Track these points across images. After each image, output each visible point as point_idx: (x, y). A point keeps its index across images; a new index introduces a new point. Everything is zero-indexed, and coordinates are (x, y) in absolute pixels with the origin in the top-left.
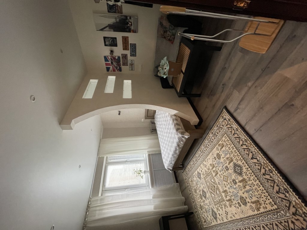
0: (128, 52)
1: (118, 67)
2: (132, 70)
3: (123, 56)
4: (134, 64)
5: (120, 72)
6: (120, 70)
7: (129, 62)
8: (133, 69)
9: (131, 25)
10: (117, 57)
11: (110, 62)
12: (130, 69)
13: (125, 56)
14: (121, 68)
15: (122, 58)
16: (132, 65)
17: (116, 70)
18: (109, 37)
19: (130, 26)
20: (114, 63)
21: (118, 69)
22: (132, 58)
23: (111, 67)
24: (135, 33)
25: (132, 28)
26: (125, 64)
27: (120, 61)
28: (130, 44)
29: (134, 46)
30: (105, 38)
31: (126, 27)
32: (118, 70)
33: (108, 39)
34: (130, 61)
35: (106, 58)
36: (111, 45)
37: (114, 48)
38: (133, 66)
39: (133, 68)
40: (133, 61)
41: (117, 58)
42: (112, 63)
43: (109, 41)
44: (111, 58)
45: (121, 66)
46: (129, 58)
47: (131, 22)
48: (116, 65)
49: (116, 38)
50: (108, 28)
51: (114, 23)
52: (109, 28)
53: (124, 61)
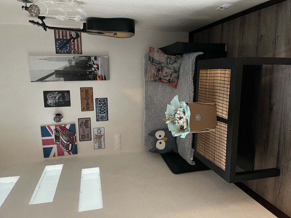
0: (92, 115)
1: (71, 145)
2: (100, 147)
3: (82, 123)
4: (104, 135)
5: (75, 156)
6: (75, 150)
7: (94, 132)
8: (103, 146)
9: (98, 68)
10: (69, 125)
11: (53, 137)
12: (96, 145)
13: (85, 123)
14: (76, 146)
15: (80, 126)
16: (99, 137)
17: (66, 153)
18: (55, 91)
19: (95, 70)
20: (61, 137)
21: (70, 149)
22: (101, 124)
23: (55, 147)
24: (105, 79)
25: (99, 73)
26: (85, 137)
27: (75, 133)
28: (96, 99)
29: (103, 103)
30: (46, 93)
31: (88, 73)
32: (69, 152)
33: (53, 94)
34: (96, 130)
35: (44, 131)
36: (58, 105)
37: (63, 110)
38: (102, 139)
39: (103, 144)
40: (102, 129)
41: (68, 127)
42: (57, 137)
43: (55, 97)
44: (56, 129)
45: (76, 141)
46: (95, 124)
47: (98, 65)
48: (66, 142)
49: (68, 92)
50: (54, 75)
51: (66, 68)
52: (56, 77)
53: (84, 131)
